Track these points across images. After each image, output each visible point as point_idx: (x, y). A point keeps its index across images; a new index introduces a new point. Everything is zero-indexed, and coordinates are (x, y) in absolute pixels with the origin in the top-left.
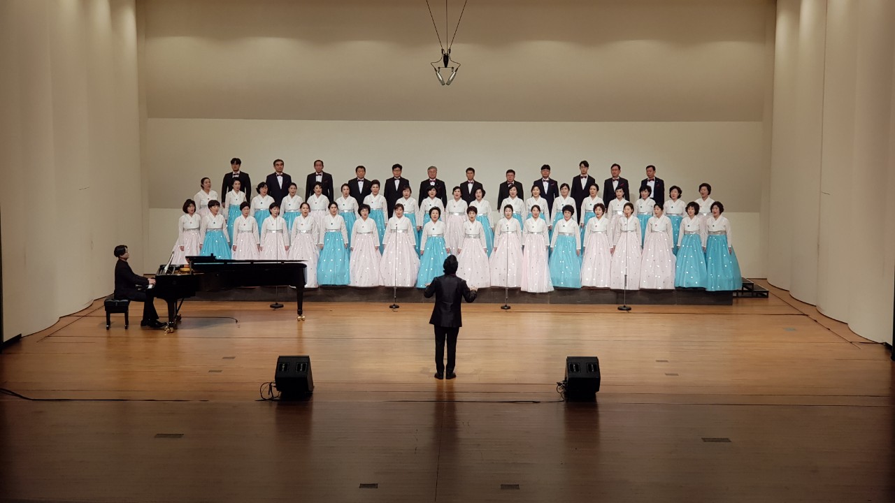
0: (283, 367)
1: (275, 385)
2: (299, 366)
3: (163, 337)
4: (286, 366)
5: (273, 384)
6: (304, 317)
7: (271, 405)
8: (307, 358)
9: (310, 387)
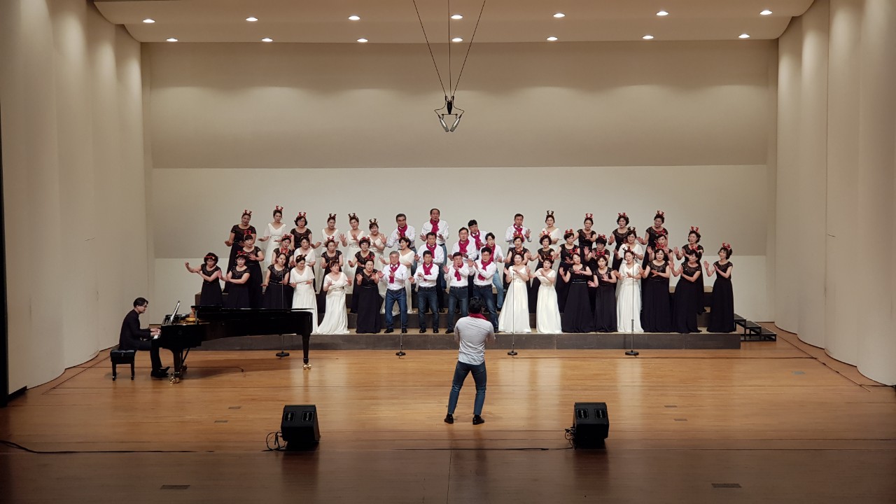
0: (289, 416)
1: (281, 435)
2: (305, 414)
3: (169, 388)
4: (292, 415)
5: (278, 434)
6: (310, 365)
7: (277, 456)
8: (314, 407)
9: (316, 436)
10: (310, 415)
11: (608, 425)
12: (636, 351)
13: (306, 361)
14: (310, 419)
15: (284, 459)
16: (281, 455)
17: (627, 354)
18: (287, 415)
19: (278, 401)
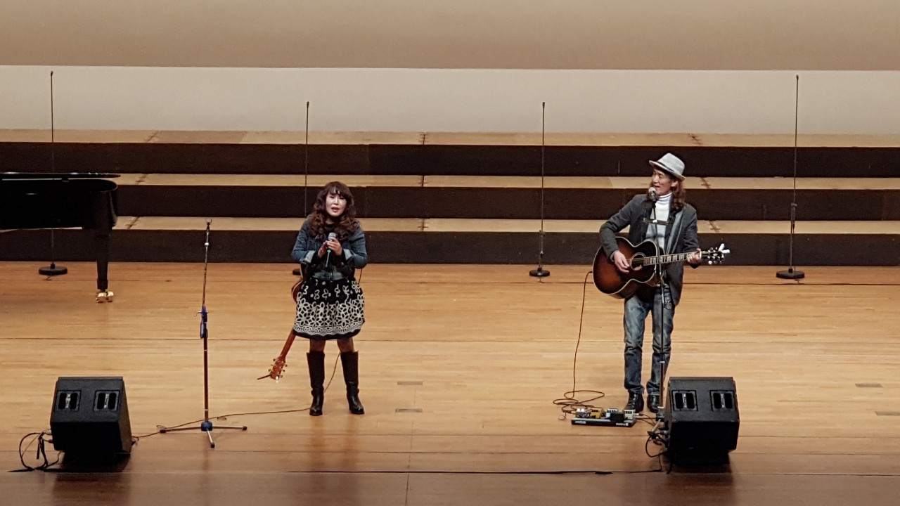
0: (68, 399)
1: (51, 438)
2: (102, 397)
4: (74, 397)
5: (45, 437)
6: (111, 294)
7: (43, 481)
8: (120, 381)
9: (125, 442)
10: (112, 397)
11: (736, 425)
12: (798, 269)
13: (103, 285)
14: (111, 406)
15: (57, 489)
16: (51, 479)
17: (779, 276)
18: (63, 396)
19: (43, 367)
